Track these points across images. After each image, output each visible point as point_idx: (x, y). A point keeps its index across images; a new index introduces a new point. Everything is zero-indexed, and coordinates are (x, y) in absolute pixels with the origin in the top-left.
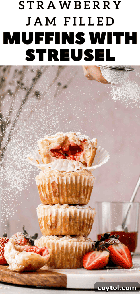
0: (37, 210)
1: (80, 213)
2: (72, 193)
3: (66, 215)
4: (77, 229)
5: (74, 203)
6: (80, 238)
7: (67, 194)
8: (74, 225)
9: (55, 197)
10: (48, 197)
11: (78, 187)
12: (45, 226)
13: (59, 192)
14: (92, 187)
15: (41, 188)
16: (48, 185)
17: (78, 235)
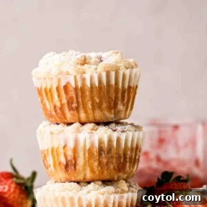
0: (38, 135)
1: (118, 140)
2: (101, 103)
3: (92, 145)
4: (114, 169)
5: (105, 121)
6: (120, 185)
7: (93, 105)
8: (107, 163)
9: (72, 112)
10: (58, 111)
11: (112, 91)
12: (55, 166)
13: (78, 102)
14: (137, 87)
15: (44, 95)
16: (58, 89)
17: (116, 179)
